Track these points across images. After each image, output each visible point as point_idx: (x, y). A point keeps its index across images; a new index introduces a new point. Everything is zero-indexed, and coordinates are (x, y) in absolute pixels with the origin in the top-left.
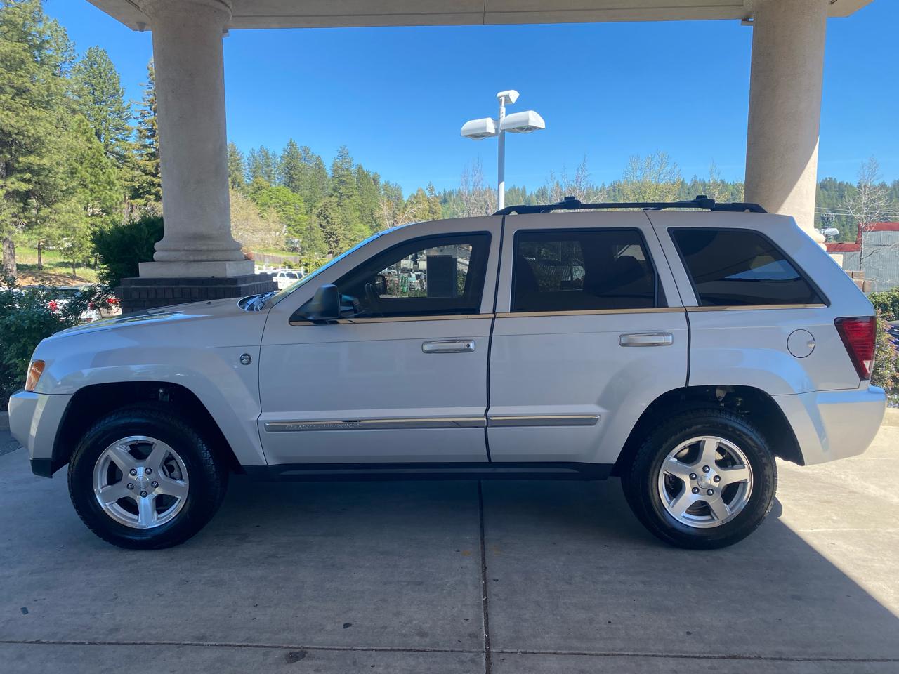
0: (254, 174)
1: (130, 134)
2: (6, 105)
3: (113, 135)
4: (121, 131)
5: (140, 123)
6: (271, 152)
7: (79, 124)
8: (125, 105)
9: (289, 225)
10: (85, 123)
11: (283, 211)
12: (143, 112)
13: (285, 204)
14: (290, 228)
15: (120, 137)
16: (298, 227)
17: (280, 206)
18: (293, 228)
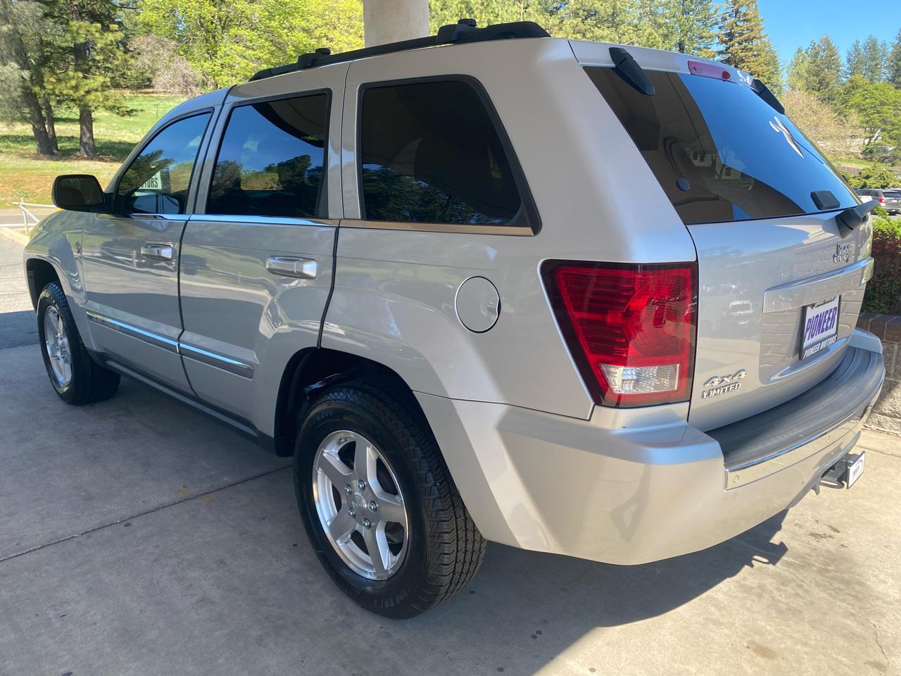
0: (854, 70)
1: (712, 41)
2: (576, 29)
3: (695, 45)
4: (704, 39)
5: (720, 28)
6: (879, 42)
7: (648, 38)
8: (712, 11)
9: (883, 130)
10: (653, 36)
11: (878, 112)
12: (725, 16)
13: (882, 104)
14: (884, 133)
15: (702, 46)
16: (896, 131)
17: (875, 107)
18: (888, 133)
